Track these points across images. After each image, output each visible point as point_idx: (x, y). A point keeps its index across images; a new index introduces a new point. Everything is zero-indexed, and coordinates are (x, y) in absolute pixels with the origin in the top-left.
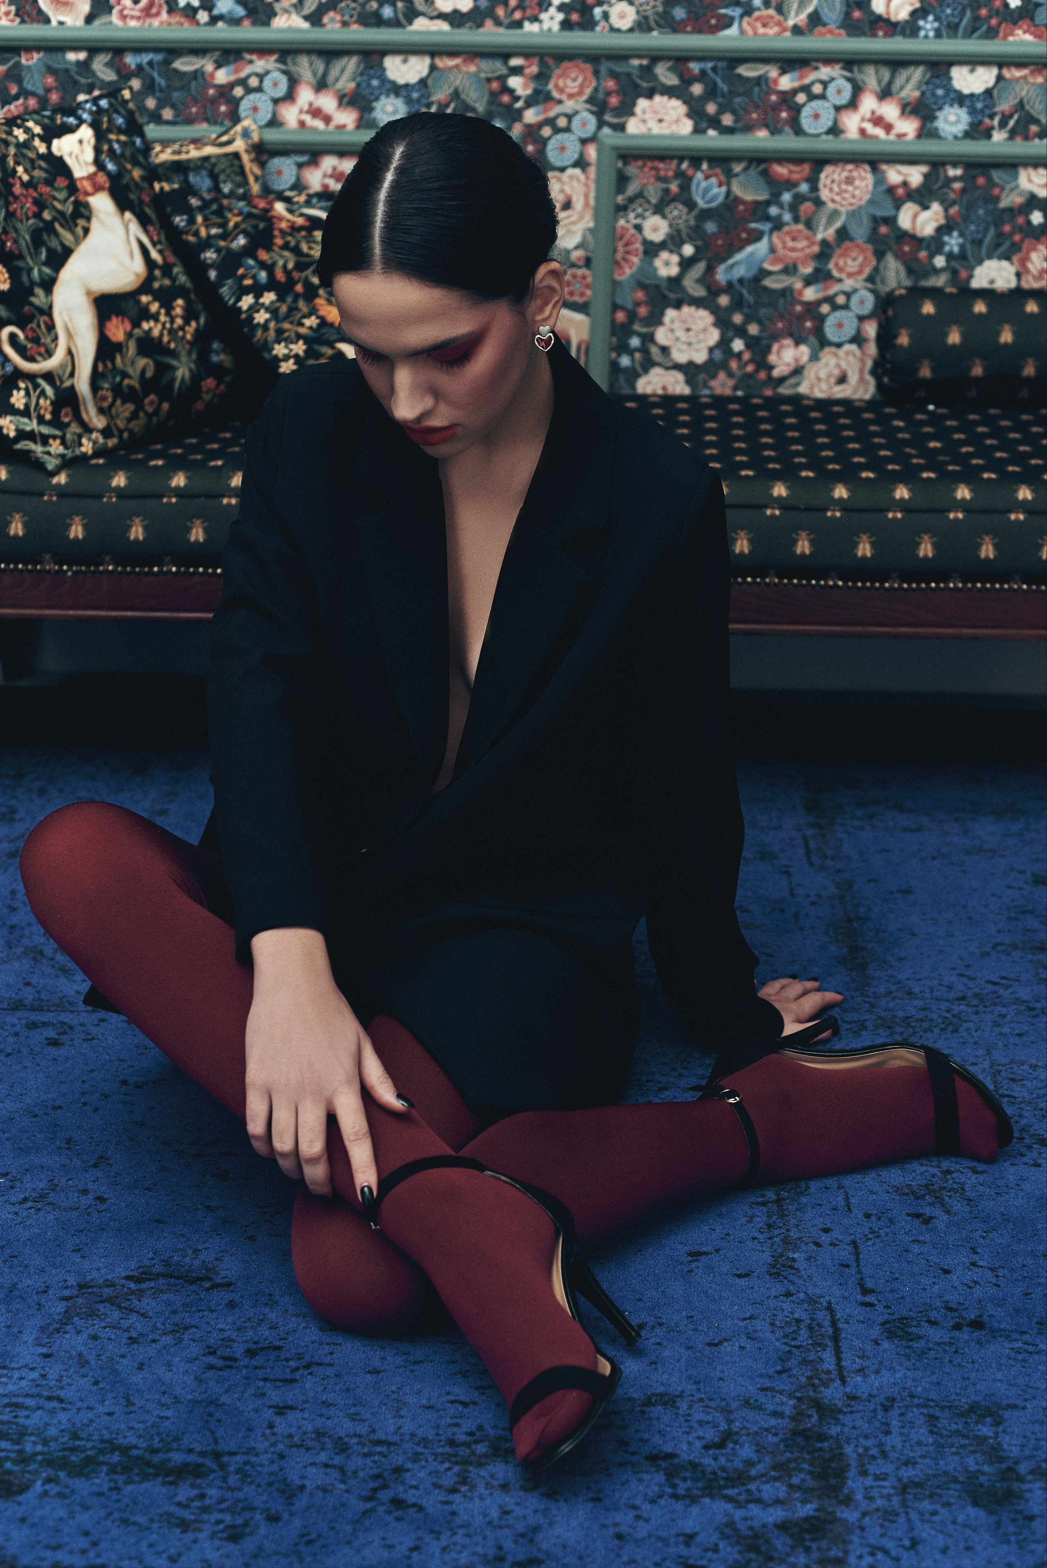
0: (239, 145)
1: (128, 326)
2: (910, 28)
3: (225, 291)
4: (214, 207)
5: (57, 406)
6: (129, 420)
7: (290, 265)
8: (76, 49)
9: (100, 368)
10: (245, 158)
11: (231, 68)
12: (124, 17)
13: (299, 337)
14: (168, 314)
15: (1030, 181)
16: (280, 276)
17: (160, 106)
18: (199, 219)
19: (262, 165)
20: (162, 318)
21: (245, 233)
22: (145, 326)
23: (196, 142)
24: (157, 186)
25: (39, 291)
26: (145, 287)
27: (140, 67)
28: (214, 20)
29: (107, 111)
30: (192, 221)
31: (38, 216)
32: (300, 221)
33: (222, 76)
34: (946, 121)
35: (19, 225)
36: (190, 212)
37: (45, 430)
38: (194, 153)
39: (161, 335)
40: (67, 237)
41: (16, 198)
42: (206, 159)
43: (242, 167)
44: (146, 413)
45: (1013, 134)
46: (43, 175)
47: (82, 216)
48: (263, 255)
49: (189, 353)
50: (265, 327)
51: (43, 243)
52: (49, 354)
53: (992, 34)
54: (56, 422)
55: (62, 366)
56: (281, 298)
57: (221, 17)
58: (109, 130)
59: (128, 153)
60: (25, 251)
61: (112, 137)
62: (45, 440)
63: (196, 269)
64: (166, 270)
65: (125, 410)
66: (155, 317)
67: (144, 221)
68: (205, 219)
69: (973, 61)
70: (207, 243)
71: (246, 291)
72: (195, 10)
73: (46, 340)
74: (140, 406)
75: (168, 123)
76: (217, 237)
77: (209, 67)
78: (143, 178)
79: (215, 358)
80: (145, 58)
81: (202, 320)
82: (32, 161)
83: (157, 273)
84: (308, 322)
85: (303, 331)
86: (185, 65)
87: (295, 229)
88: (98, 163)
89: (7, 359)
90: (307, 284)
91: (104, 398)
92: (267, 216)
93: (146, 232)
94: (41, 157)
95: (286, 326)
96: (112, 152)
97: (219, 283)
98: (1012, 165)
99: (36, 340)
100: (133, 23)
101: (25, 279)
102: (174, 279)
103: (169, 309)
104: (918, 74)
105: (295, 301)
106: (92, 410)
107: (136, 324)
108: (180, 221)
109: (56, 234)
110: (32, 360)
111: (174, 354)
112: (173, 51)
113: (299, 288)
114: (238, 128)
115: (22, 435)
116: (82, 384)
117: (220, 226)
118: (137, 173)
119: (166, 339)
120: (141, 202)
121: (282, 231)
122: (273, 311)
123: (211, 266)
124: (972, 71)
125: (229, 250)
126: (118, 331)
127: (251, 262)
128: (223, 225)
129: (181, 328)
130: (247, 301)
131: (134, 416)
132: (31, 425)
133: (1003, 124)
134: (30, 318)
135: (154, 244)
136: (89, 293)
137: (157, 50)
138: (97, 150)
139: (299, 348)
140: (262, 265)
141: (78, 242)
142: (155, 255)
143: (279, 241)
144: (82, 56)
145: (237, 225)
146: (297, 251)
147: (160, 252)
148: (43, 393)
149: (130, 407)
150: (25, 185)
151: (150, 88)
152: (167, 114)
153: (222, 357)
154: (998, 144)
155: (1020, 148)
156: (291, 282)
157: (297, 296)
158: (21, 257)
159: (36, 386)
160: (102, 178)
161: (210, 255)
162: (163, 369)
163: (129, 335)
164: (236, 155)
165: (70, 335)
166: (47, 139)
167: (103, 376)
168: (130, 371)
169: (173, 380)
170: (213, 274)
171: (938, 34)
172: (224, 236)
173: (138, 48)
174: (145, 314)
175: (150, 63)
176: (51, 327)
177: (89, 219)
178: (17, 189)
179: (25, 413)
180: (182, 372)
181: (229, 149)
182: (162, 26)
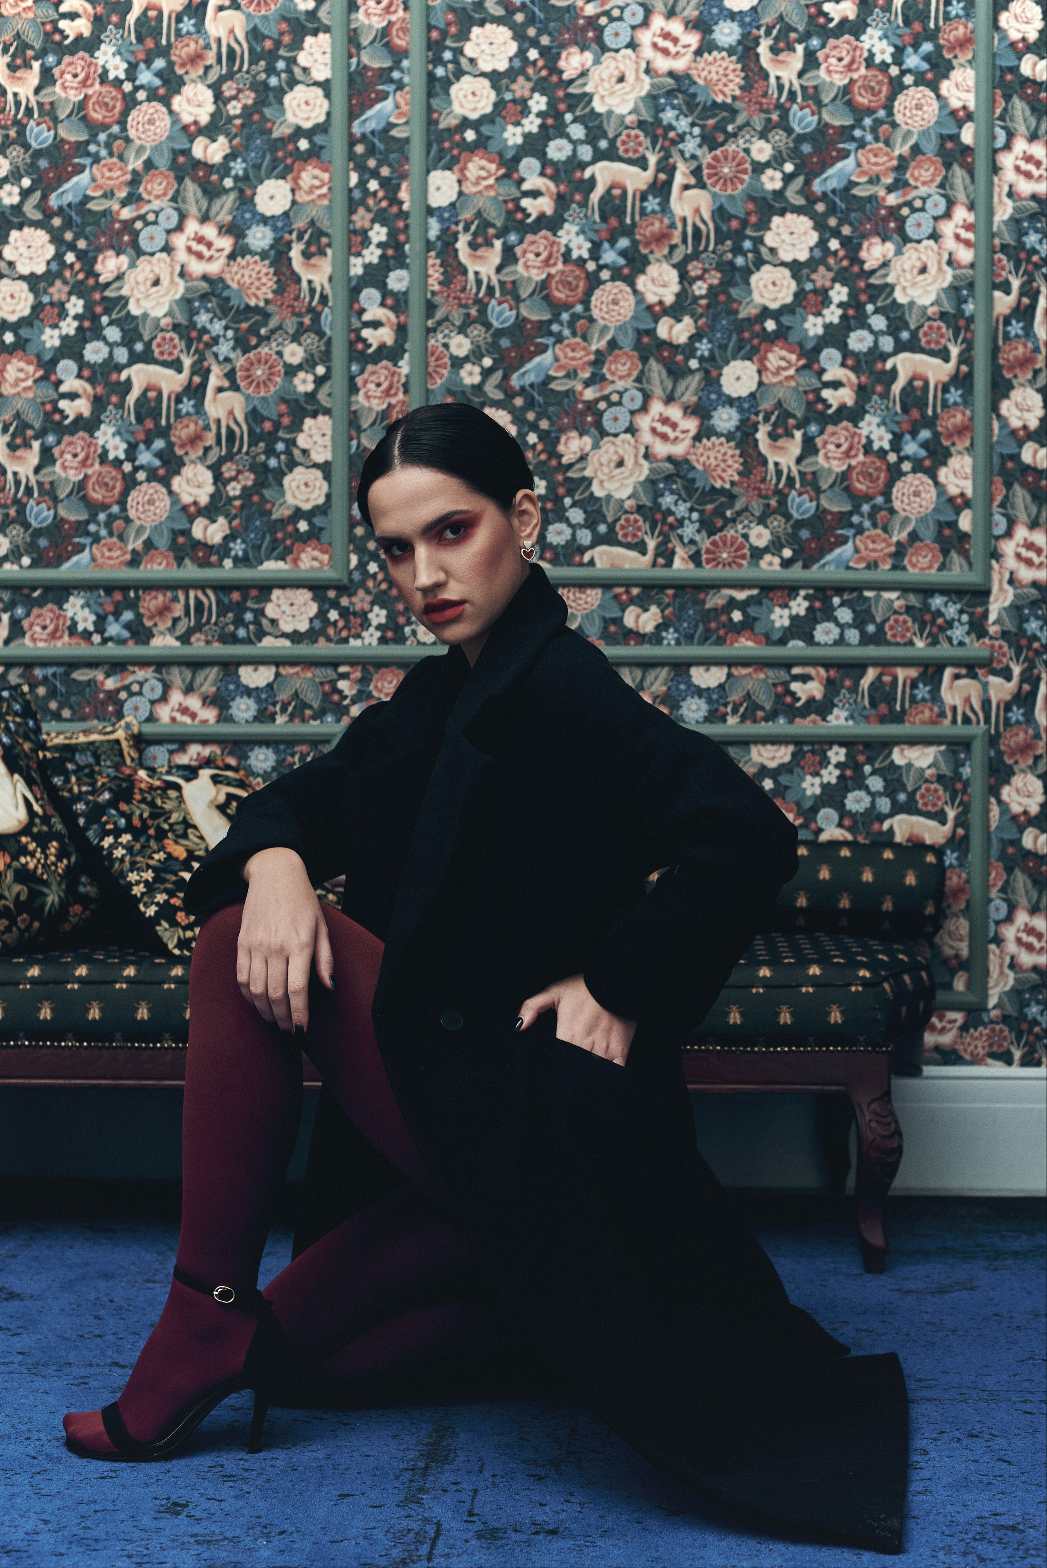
0: (120, 734)
1: (8, 860)
2: (655, 638)
3: (90, 834)
4: (87, 771)
6: (3, 933)
7: (146, 815)
10: (124, 744)
11: (118, 677)
12: (34, 640)
13: (148, 867)
14: (43, 852)
15: (760, 755)
16: (136, 822)
17: (61, 707)
18: (73, 779)
19: (141, 752)
20: (38, 855)
21: (110, 790)
22: (23, 860)
23: (86, 732)
24: (41, 754)
26: (26, 830)
27: (45, 678)
28: (105, 641)
29: (7, 700)
30: (67, 781)
32: (157, 783)
33: (110, 684)
34: (689, 709)
36: (66, 774)
38: (82, 739)
39: (36, 867)
42: (92, 743)
43: (121, 751)
44: (19, 929)
45: (743, 718)
48: (124, 807)
49: (59, 884)
50: (122, 860)
53: (721, 641)
56: (136, 838)
57: (111, 639)
58: (7, 713)
59: (22, 730)
61: (9, 718)
63: (69, 818)
64: (46, 819)
66: (32, 854)
67: (30, 783)
68: (78, 779)
69: (708, 663)
70: (79, 798)
71: (108, 833)
72: (90, 634)
74: (13, 922)
75: (66, 720)
76: (87, 793)
77: (100, 677)
78: (32, 750)
79: (82, 889)
80: (50, 671)
81: (73, 860)
83: (37, 821)
84: (156, 856)
85: (151, 862)
86: (80, 675)
87: (151, 788)
90: (159, 828)
92: (131, 780)
93: (31, 791)
95: (139, 859)
96: (7, 730)
97: (87, 828)
98: (745, 743)
100: (41, 644)
102: (51, 827)
103: (44, 849)
104: (664, 673)
105: (148, 840)
107: (15, 858)
108: (57, 781)
111: (46, 884)
112: (73, 664)
113: (152, 832)
114: (123, 723)
117: (89, 785)
118: (27, 746)
119: (39, 871)
120: (29, 767)
121: (141, 790)
122: (129, 848)
123: (80, 815)
124: (707, 670)
125: (96, 803)
127: (113, 812)
128: (93, 784)
129: (53, 864)
130: (108, 841)
131: (8, 930)
133: (735, 711)
135: (37, 800)
137: (59, 664)
139: (149, 875)
140: (122, 814)
142: (36, 808)
143: (138, 797)
145: (103, 784)
146: (152, 804)
147: (42, 806)
149: (5, 922)
151: (53, 693)
152: (66, 713)
153: (89, 888)
154: (731, 727)
155: (750, 729)
156: (145, 827)
157: (149, 837)
161: (80, 807)
162: (35, 895)
163: (8, 866)
164: (117, 742)
168: (7, 894)
169: (44, 904)
170: (82, 821)
171: (678, 642)
172: (92, 793)
173: (44, 663)
174: (24, 851)
175: (54, 675)
180: (52, 898)
181: (112, 737)
182: (64, 646)
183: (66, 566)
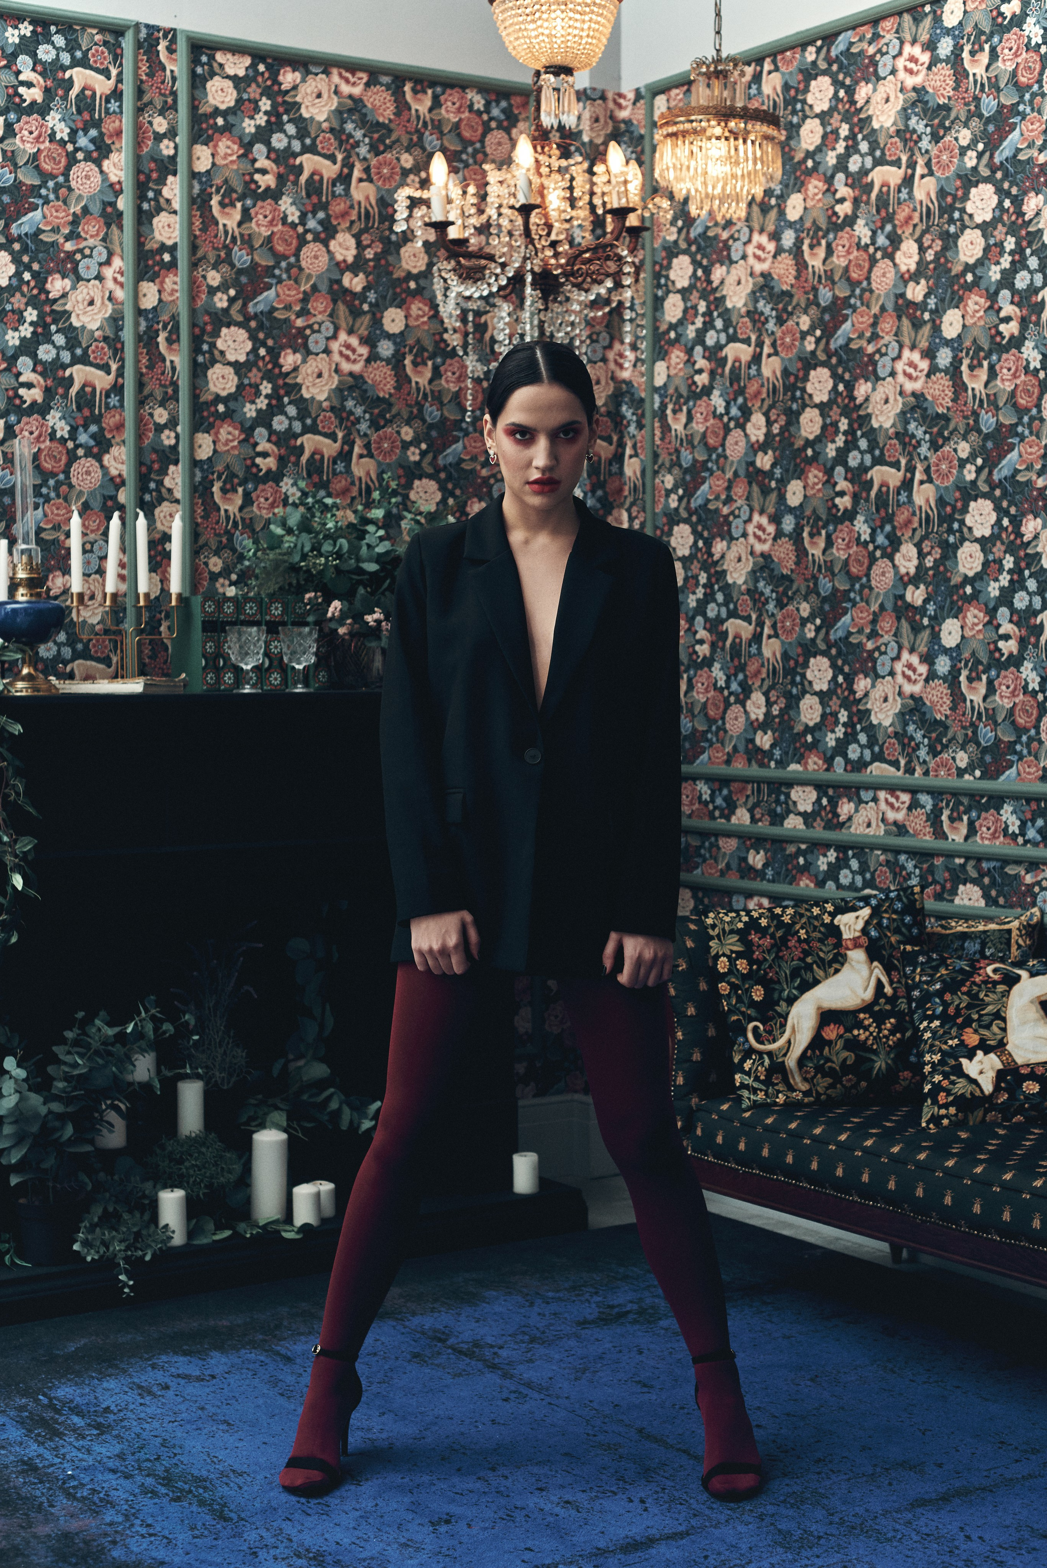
0: (1017, 924)
1: (842, 1031)
3: (917, 1016)
5: (770, 1072)
6: (827, 1088)
7: (963, 1005)
8: (959, 857)
9: (809, 1053)
10: (1015, 933)
11: (1034, 874)
12: (983, 839)
13: (941, 1051)
14: (877, 1027)
16: (951, 1010)
18: (919, 970)
20: (873, 1029)
22: (856, 1032)
24: (902, 947)
25: (783, 1004)
26: (867, 1008)
27: (990, 869)
28: (1026, 842)
30: (914, 971)
31: (802, 960)
33: (1029, 879)
35: (783, 964)
37: (756, 1085)
38: (981, 928)
39: (868, 1039)
40: (819, 973)
41: (788, 948)
42: (987, 932)
43: (1009, 940)
44: (844, 1086)
46: (819, 935)
47: (838, 961)
48: (948, 997)
49: (888, 1053)
50: (927, 1042)
51: (800, 976)
52: (774, 1041)
54: (768, 1082)
55: (780, 1049)
56: (943, 1025)
57: (1030, 841)
58: (886, 911)
59: (894, 926)
60: (783, 980)
61: (886, 915)
62: (755, 1091)
65: (823, 1083)
66: (866, 1028)
70: (916, 986)
71: (926, 1018)
72: (1017, 836)
73: (776, 1033)
74: (838, 1081)
77: (1023, 873)
79: (913, 1059)
80: (992, 864)
81: (908, 1034)
82: (815, 927)
83: (883, 1000)
84: (950, 1042)
85: (944, 1047)
86: (1011, 870)
88: (865, 931)
89: (747, 1040)
90: (966, 1018)
91: (807, 1072)
93: (889, 974)
94: (823, 925)
95: (938, 1043)
96: (879, 925)
99: (770, 1032)
100: (987, 842)
101: (776, 996)
103: (881, 1024)
106: (798, 1079)
107: (849, 1030)
108: (908, 970)
109: (812, 971)
110: (762, 1043)
111: (875, 1052)
112: (1006, 861)
113: (960, 1020)
114: (1027, 914)
115: (743, 1086)
116: (791, 1061)
117: (929, 975)
118: (895, 939)
119: (871, 1042)
120: (891, 956)
122: (935, 1032)
125: (928, 992)
126: (831, 1033)
127: (937, 1000)
129: (887, 1037)
130: (925, 1024)
131: (832, 1086)
132: (749, 1081)
134: (772, 1019)
136: (819, 1008)
137: (997, 860)
138: (867, 923)
139: (938, 1058)
140: (943, 1003)
141: (826, 978)
142: (887, 989)
144: (962, 861)
145: (940, 976)
148: (762, 1064)
149: (829, 1080)
150: (799, 940)
152: (1001, 901)
156: (957, 1015)
157: (955, 1025)
158: (779, 982)
159: (761, 1058)
160: (864, 941)
161: (916, 993)
162: (864, 1061)
163: (841, 1037)
164: (1009, 931)
165: (793, 1031)
166: (833, 915)
167: (810, 1058)
168: (834, 1058)
169: (872, 1068)
170: (915, 1005)
173: (989, 858)
174: (860, 1025)
175: (994, 868)
176: (783, 1026)
177: (842, 964)
178: (792, 943)
179: (748, 1074)
180: (880, 1064)
181: (1006, 927)
182: (1000, 846)
183: (1002, 778)
